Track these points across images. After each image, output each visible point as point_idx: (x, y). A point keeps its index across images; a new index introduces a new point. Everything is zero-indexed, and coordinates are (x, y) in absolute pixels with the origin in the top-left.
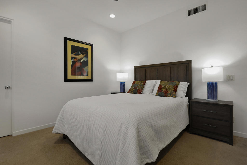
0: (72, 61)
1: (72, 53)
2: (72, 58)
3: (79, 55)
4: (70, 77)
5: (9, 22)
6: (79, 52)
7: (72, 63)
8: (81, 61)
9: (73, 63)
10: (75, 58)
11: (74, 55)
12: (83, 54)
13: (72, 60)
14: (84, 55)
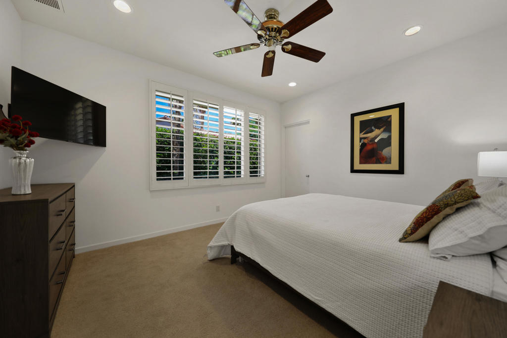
0: (361, 144)
1: (361, 132)
2: (361, 139)
3: (372, 131)
4: (357, 166)
5: (308, 123)
6: (373, 128)
7: (361, 146)
8: (376, 141)
9: (363, 146)
10: (365, 138)
11: (363, 134)
12: (379, 128)
13: (360, 142)
14: (382, 129)
